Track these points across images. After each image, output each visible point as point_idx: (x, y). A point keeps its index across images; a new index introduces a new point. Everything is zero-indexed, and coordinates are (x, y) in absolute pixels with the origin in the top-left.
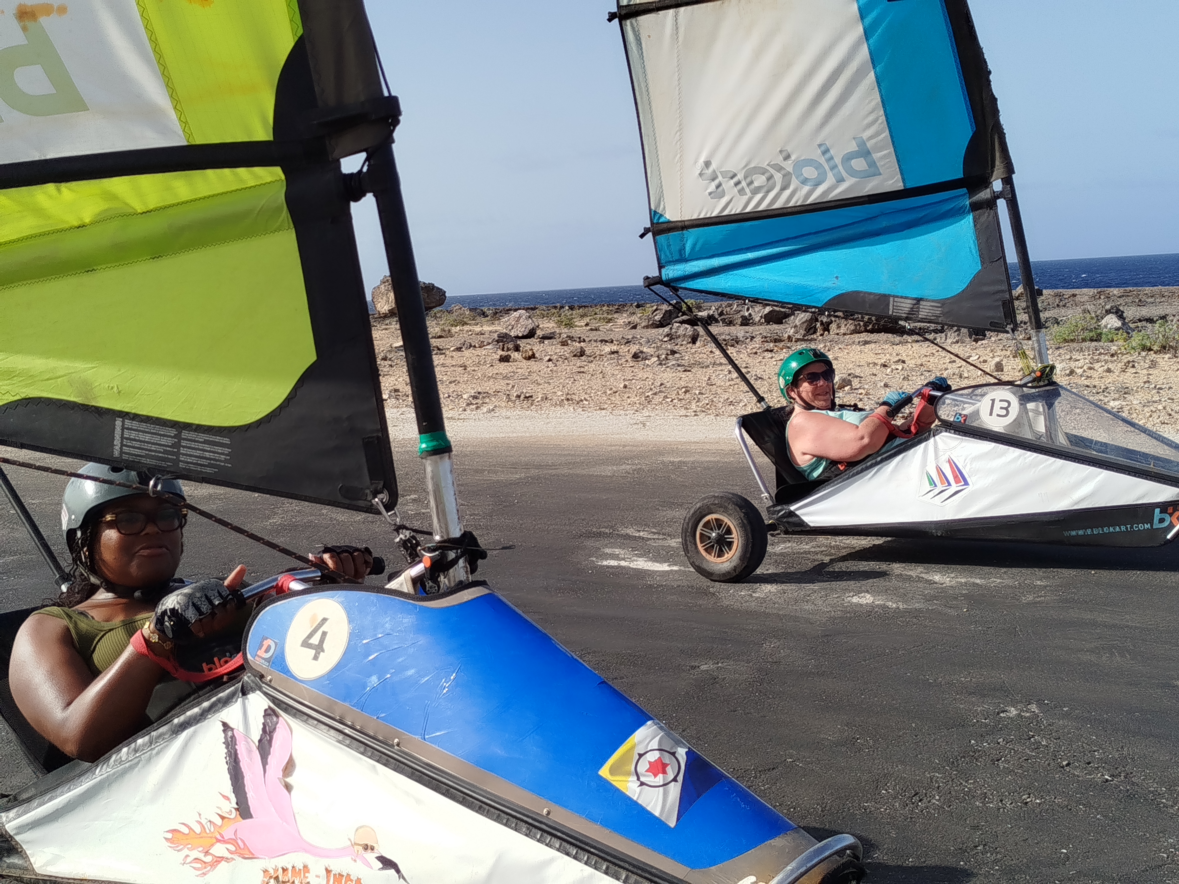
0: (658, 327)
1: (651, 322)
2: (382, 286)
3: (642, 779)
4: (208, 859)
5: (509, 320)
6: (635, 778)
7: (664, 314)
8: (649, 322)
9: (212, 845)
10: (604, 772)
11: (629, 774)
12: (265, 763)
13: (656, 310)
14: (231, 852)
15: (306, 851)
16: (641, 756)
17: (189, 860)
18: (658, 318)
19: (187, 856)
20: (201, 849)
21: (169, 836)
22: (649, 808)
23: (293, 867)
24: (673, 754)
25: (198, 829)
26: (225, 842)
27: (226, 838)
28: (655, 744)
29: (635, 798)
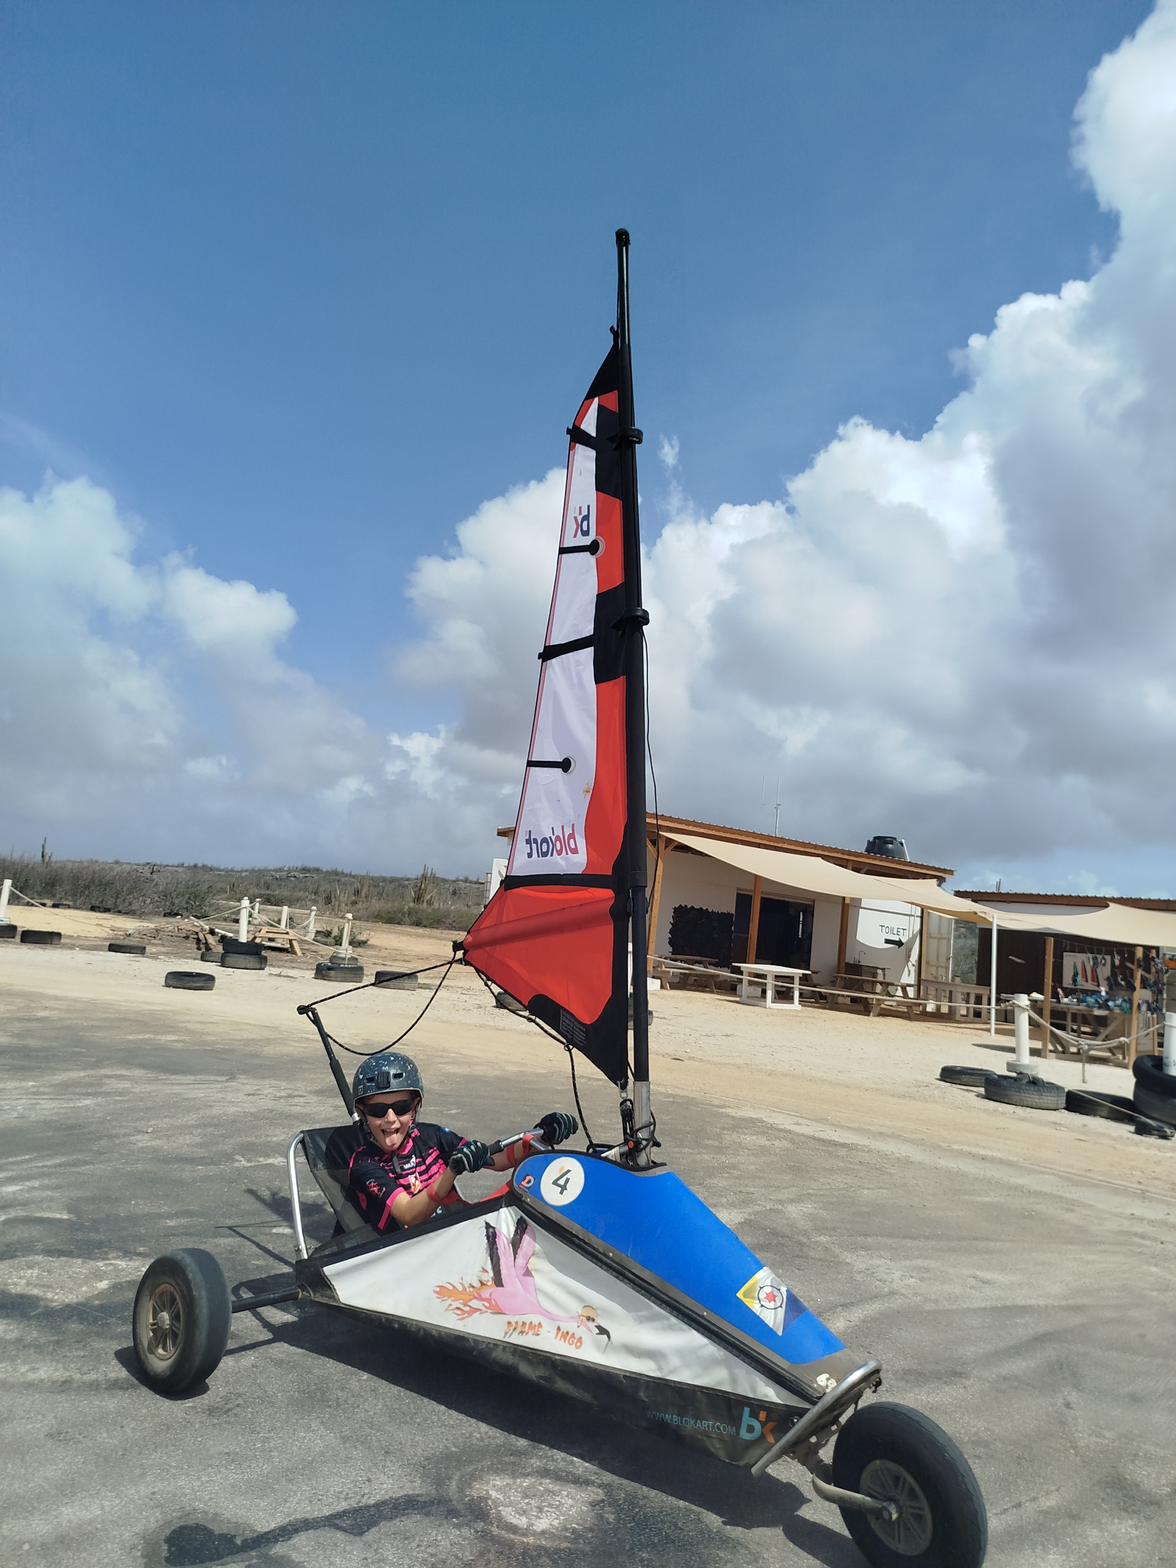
3: (762, 1303)
4: (467, 1309)
6: (758, 1302)
9: (471, 1300)
10: (740, 1295)
11: (754, 1298)
12: (515, 1253)
14: (486, 1307)
15: (542, 1314)
16: (761, 1288)
17: (451, 1308)
19: (450, 1305)
20: (461, 1301)
21: (438, 1289)
22: (766, 1322)
23: (531, 1323)
24: (779, 1290)
25: (460, 1288)
26: (480, 1299)
27: (483, 1297)
28: (768, 1282)
29: (758, 1314)
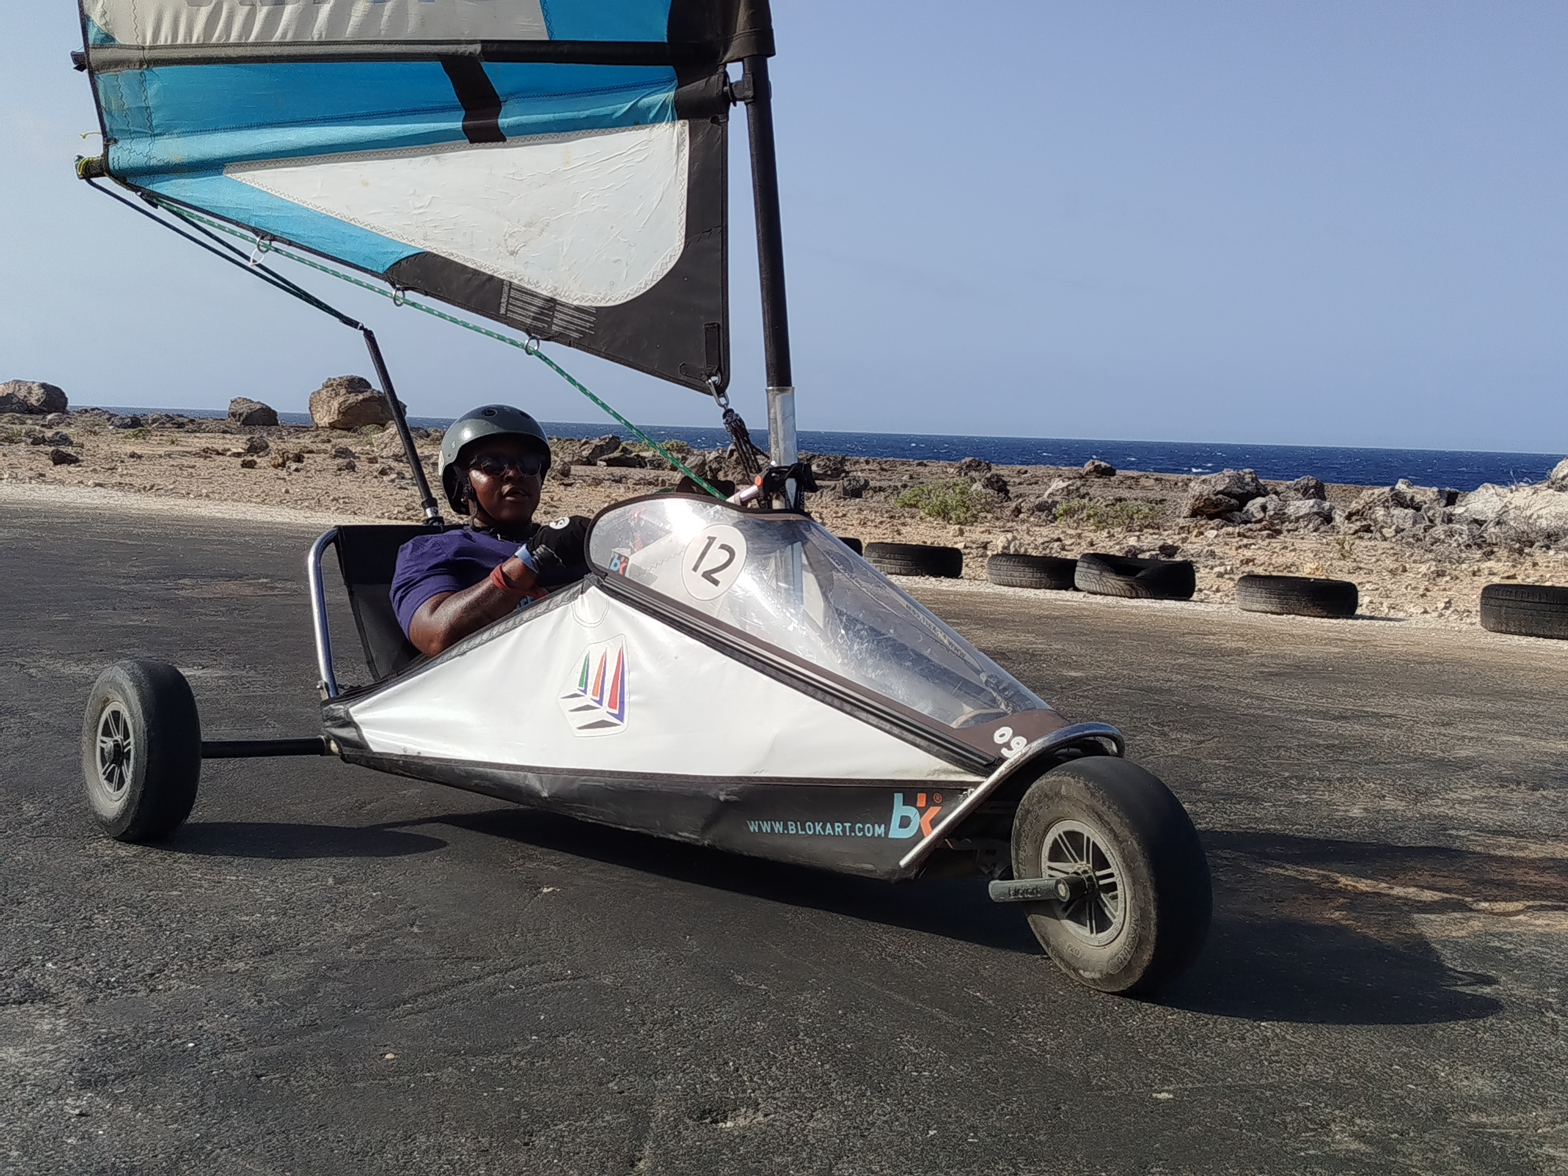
0: (584, 464)
1: (575, 459)
2: (324, 392)
5: (382, 436)
7: (594, 450)
8: (573, 457)
13: (586, 443)
18: (585, 453)
